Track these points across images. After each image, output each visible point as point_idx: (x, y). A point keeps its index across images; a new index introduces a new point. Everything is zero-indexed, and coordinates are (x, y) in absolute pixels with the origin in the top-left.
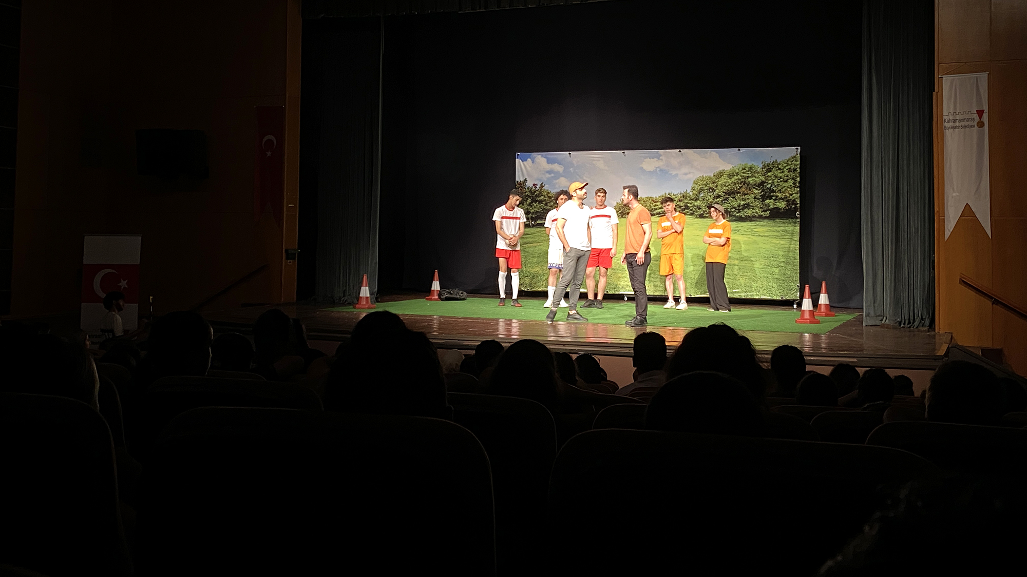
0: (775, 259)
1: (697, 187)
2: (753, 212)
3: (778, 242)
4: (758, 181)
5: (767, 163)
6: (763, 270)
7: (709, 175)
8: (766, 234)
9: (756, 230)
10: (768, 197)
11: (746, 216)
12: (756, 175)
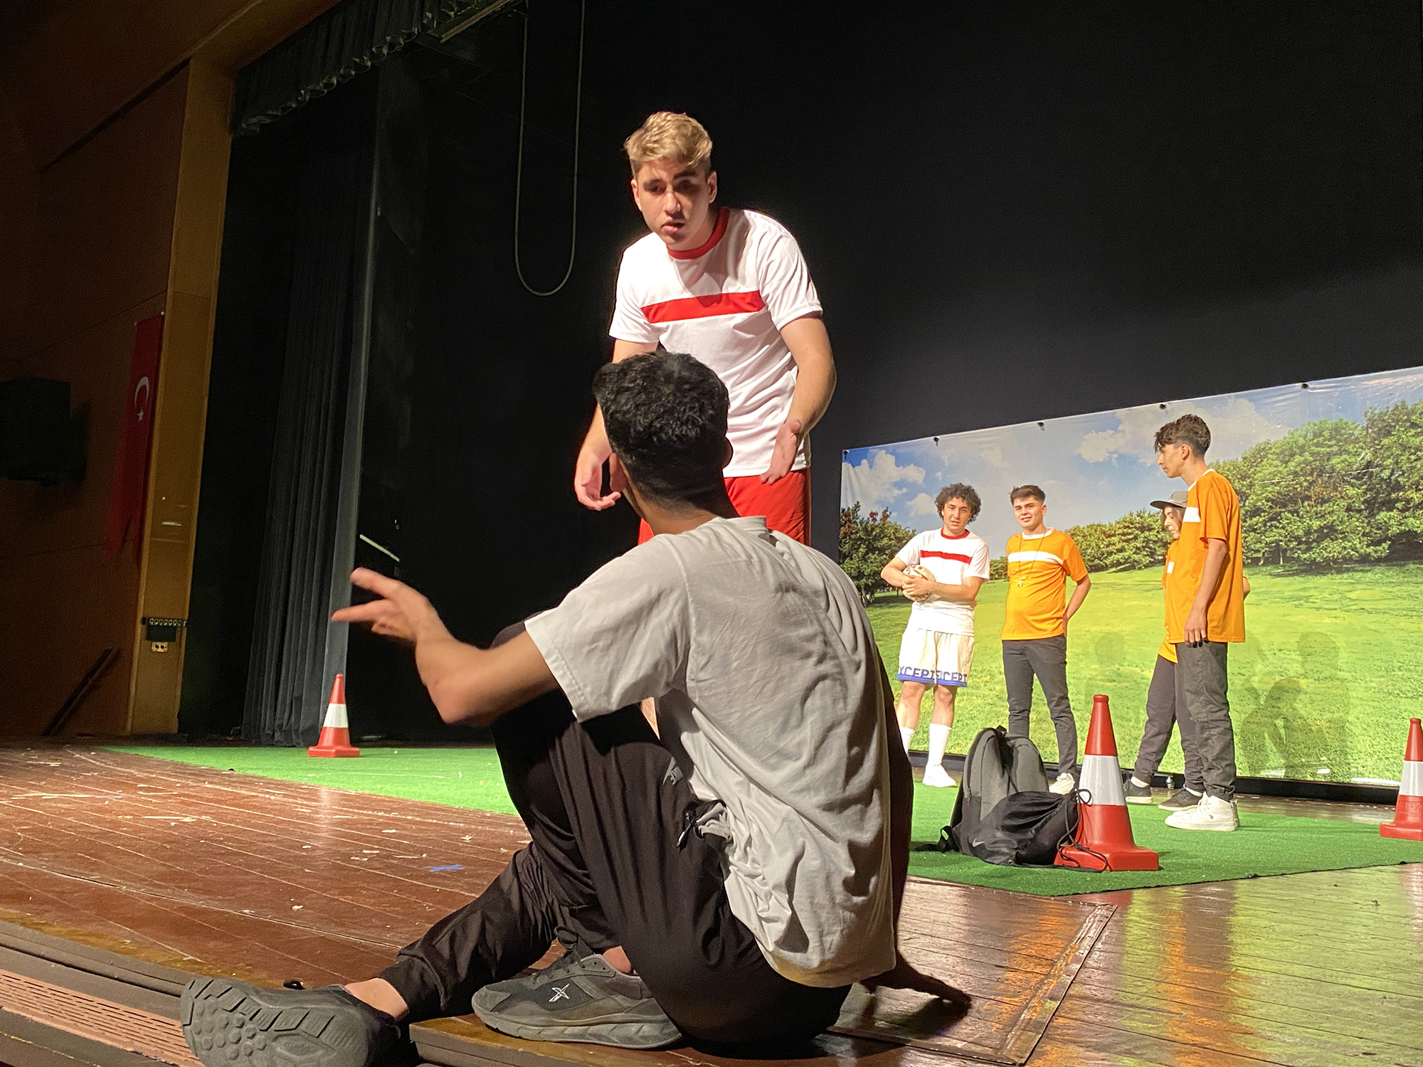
2: (1345, 548)
3: (1413, 627)
4: (1358, 462)
5: (1377, 412)
6: (1375, 704)
7: (1232, 458)
8: (1381, 606)
9: (1353, 595)
10: (1383, 504)
11: (1326, 560)
12: (1350, 448)
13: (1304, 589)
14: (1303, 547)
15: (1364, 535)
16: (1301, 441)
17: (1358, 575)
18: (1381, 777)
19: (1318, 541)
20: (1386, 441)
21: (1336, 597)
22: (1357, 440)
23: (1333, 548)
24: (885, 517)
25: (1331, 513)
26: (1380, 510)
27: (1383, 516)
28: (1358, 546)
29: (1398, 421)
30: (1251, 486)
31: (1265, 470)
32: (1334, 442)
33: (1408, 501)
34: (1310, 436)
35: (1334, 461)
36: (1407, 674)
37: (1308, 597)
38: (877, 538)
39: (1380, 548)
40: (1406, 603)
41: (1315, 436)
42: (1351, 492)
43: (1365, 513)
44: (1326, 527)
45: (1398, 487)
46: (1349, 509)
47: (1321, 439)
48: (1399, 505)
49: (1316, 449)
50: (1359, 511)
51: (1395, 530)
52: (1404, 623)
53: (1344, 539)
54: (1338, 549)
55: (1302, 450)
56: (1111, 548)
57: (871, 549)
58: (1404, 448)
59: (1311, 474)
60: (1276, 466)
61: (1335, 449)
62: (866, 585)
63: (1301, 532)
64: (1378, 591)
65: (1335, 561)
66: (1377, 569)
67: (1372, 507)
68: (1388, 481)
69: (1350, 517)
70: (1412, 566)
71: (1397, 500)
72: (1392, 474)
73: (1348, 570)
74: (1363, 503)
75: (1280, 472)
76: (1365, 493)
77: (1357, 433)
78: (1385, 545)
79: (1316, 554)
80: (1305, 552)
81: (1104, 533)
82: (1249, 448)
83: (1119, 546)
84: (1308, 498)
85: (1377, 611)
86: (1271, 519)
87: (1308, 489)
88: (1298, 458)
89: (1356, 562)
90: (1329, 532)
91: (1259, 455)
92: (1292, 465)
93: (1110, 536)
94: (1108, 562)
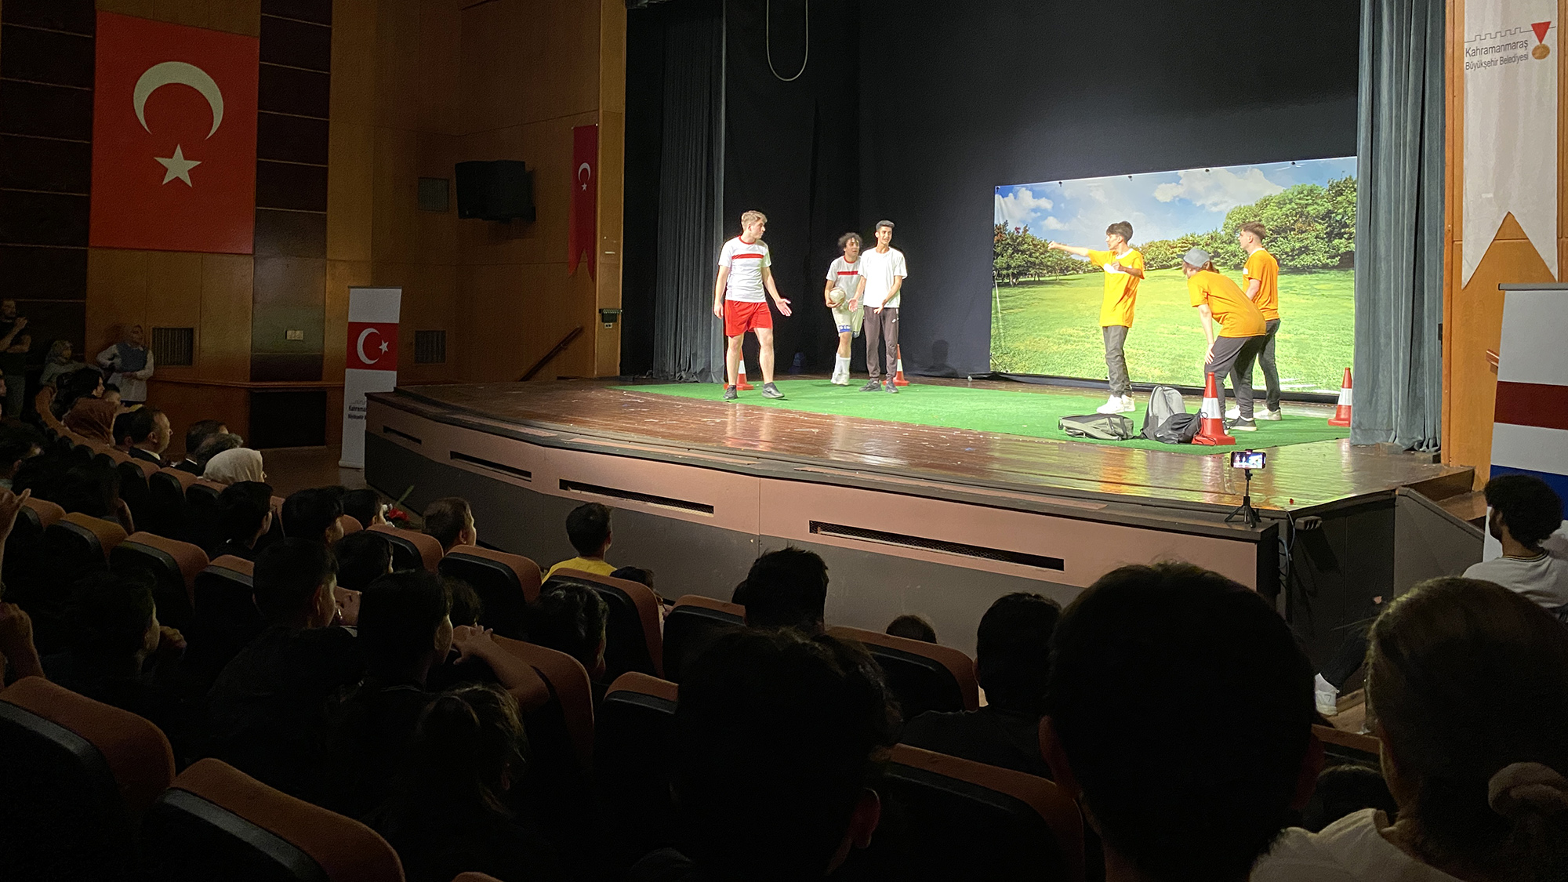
1: (1232, 224)
4: (1322, 210)
6: (1329, 349)
7: (1250, 204)
8: (1334, 293)
9: (1318, 287)
10: (1336, 235)
11: (1303, 266)
12: (1319, 201)
13: (1290, 283)
15: (1325, 252)
16: (1290, 196)
17: (1321, 275)
18: (1330, 389)
19: (1299, 255)
20: (1339, 198)
21: (1308, 287)
22: (1323, 197)
23: (1307, 260)
24: (1026, 231)
25: (1307, 239)
26: (1335, 238)
27: (1336, 242)
28: (1322, 259)
29: (1346, 188)
31: (1268, 212)
32: (1309, 197)
33: (1351, 234)
34: (1296, 194)
35: (1310, 208)
36: (1347, 332)
38: (1021, 244)
39: (1334, 260)
41: (1299, 193)
42: (1319, 227)
43: (1326, 240)
44: (1303, 247)
45: (1346, 226)
46: (1316, 238)
47: (1302, 195)
48: (1346, 236)
49: (1298, 201)
50: (1323, 239)
51: (1343, 250)
53: (1313, 254)
54: (1310, 260)
55: (1291, 201)
56: (1174, 255)
57: (1016, 250)
58: (1350, 203)
59: (1296, 216)
60: (1275, 210)
61: (1310, 201)
63: (1288, 250)
64: (1332, 285)
66: (1332, 272)
67: (1330, 236)
68: (1339, 222)
69: (1317, 242)
71: (1345, 233)
72: (1343, 218)
73: (1315, 272)
74: (1325, 234)
75: (1277, 214)
76: (1327, 228)
77: (1323, 193)
78: (1337, 259)
79: (1297, 263)
80: (1290, 261)
81: (1170, 246)
82: (1260, 198)
84: (1294, 230)
85: (1331, 296)
87: (1293, 224)
88: (1288, 206)
89: (1320, 268)
90: (1305, 250)
91: (1265, 204)
92: (1284, 210)
93: (1173, 248)
94: (1172, 263)
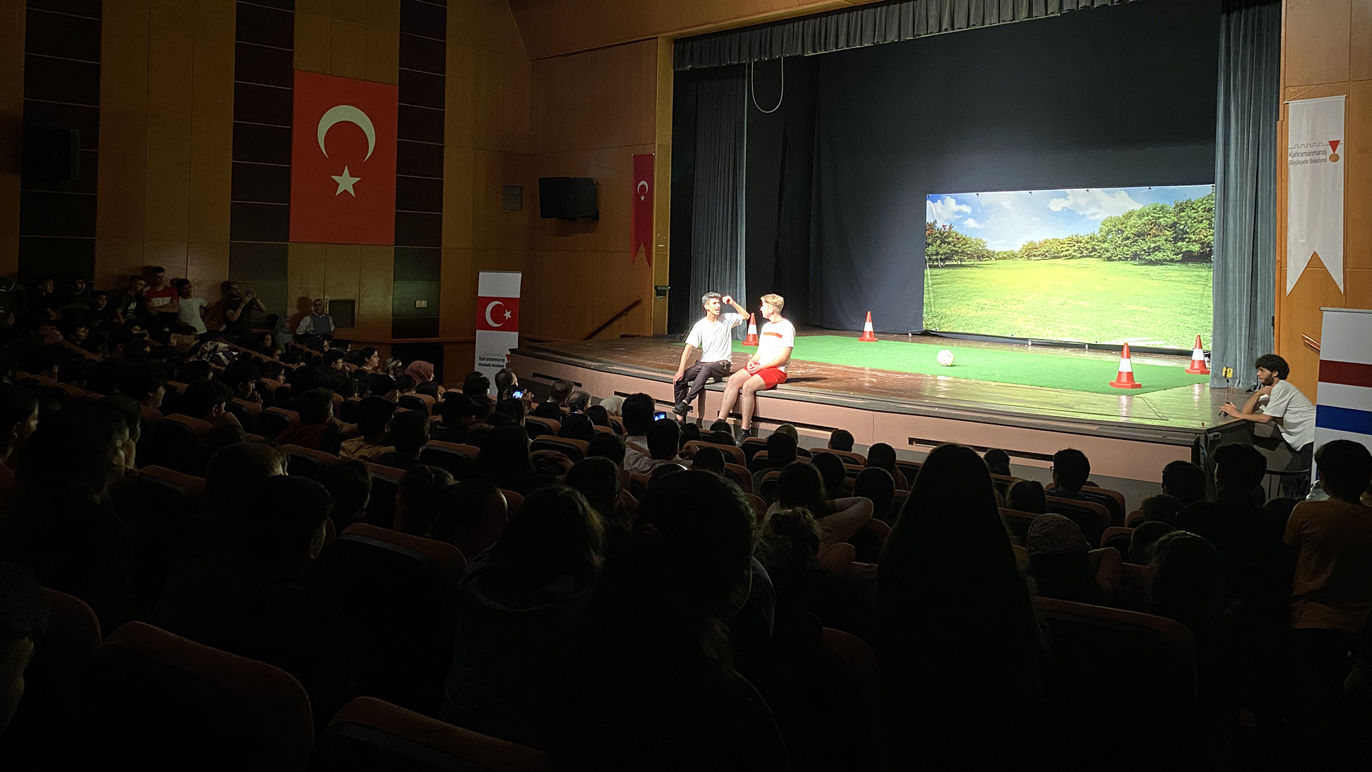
0: (1187, 306)
1: (1106, 229)
2: (1164, 256)
3: (1191, 288)
5: (1179, 202)
7: (1118, 215)
8: (1178, 279)
9: (1167, 275)
10: (1180, 239)
11: (1156, 260)
12: (1168, 215)
13: (1147, 271)
14: (1147, 254)
15: (1172, 251)
16: (1148, 211)
17: (1169, 267)
19: (1153, 252)
20: (1182, 214)
22: (1171, 213)
23: (1159, 255)
24: (951, 228)
25: (1159, 241)
26: (1179, 241)
27: (1180, 244)
28: (1169, 255)
29: (1188, 206)
30: (1126, 227)
31: (1132, 221)
32: (1161, 212)
33: (1190, 239)
34: (1151, 209)
35: (1161, 220)
37: (1148, 275)
38: (947, 237)
39: (1178, 256)
40: (1188, 279)
41: (1154, 209)
42: (1168, 233)
43: (1173, 242)
44: (1156, 246)
45: (1186, 233)
46: (1166, 240)
47: (1156, 211)
48: (1186, 240)
49: (1153, 214)
50: (1170, 241)
51: (1184, 250)
52: (1187, 286)
53: (1164, 252)
54: (1161, 256)
55: (1148, 214)
56: (1062, 249)
57: (943, 242)
58: (1189, 217)
59: (1151, 225)
60: (1137, 220)
61: (1162, 215)
62: (941, 259)
63: (1146, 248)
64: (1177, 273)
65: (1160, 261)
66: (1177, 264)
67: (1176, 240)
68: (1182, 230)
69: (1167, 243)
70: (1190, 264)
71: (1186, 238)
72: (1184, 227)
73: (1165, 264)
74: (1172, 238)
75: (1138, 223)
76: (1173, 234)
77: (1171, 210)
78: (1181, 255)
79: (1152, 257)
80: (1147, 256)
81: (1059, 242)
82: (1125, 212)
83: (1066, 249)
84: (1150, 234)
85: (1176, 281)
86: (1134, 242)
87: (1149, 231)
88: (1146, 218)
89: (1168, 261)
90: (1157, 249)
91: (1129, 216)
92: (1143, 220)
93: (1062, 244)
94: (1062, 254)
